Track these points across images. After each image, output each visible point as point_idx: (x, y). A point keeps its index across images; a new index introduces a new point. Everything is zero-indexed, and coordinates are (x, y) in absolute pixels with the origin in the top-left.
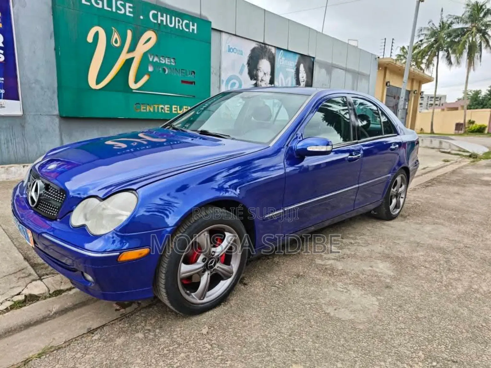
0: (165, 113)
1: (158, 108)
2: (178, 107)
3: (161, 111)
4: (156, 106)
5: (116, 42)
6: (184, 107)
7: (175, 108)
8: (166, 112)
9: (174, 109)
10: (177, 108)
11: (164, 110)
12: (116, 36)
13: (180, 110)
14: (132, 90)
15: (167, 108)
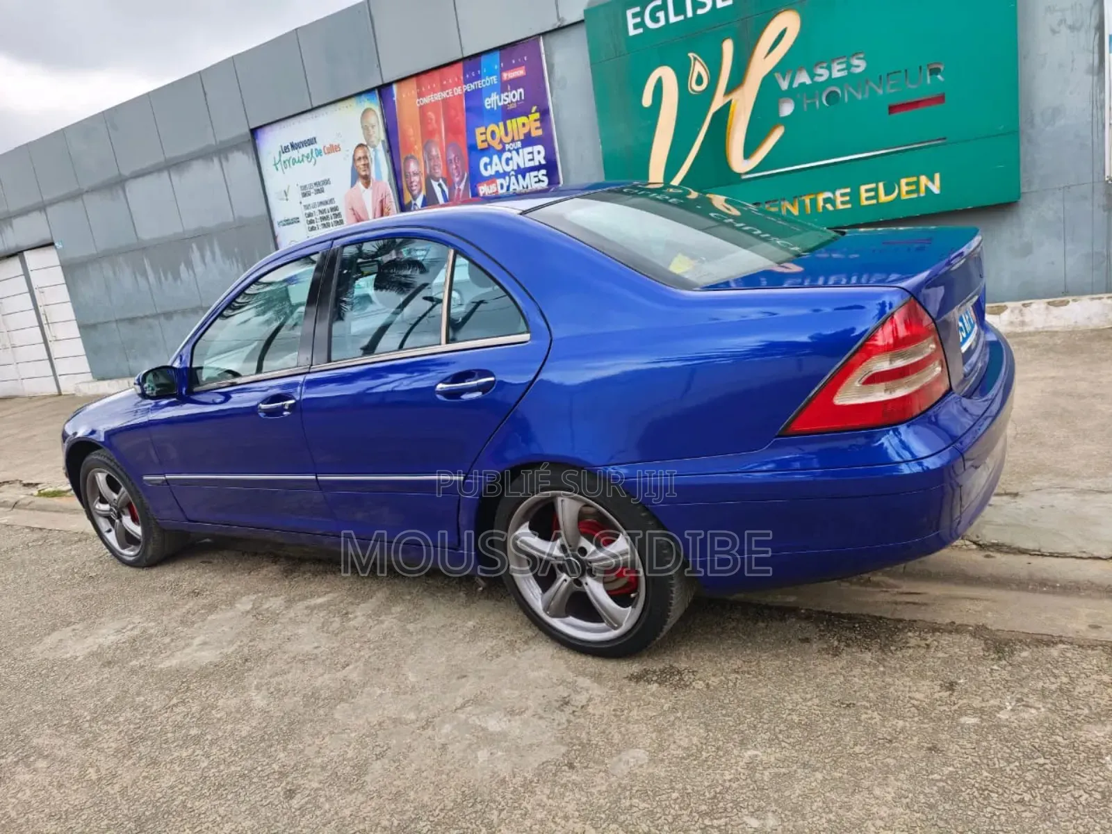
0: (836, 211)
1: (814, 202)
2: (881, 185)
3: (824, 207)
4: (807, 201)
5: (699, 81)
6: (903, 181)
7: (867, 191)
8: (841, 207)
9: (864, 195)
10: (876, 190)
11: (834, 204)
12: (699, 68)
13: (887, 193)
14: (740, 175)
15: (843, 195)
